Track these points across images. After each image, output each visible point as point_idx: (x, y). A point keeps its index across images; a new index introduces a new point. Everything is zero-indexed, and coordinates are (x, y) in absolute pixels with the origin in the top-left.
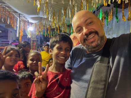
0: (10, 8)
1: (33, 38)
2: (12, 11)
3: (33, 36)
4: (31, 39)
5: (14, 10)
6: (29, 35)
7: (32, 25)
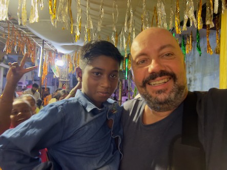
0: (29, 31)
1: (62, 79)
2: (31, 36)
3: (63, 75)
4: (60, 80)
5: (34, 35)
6: (57, 72)
7: (63, 57)
